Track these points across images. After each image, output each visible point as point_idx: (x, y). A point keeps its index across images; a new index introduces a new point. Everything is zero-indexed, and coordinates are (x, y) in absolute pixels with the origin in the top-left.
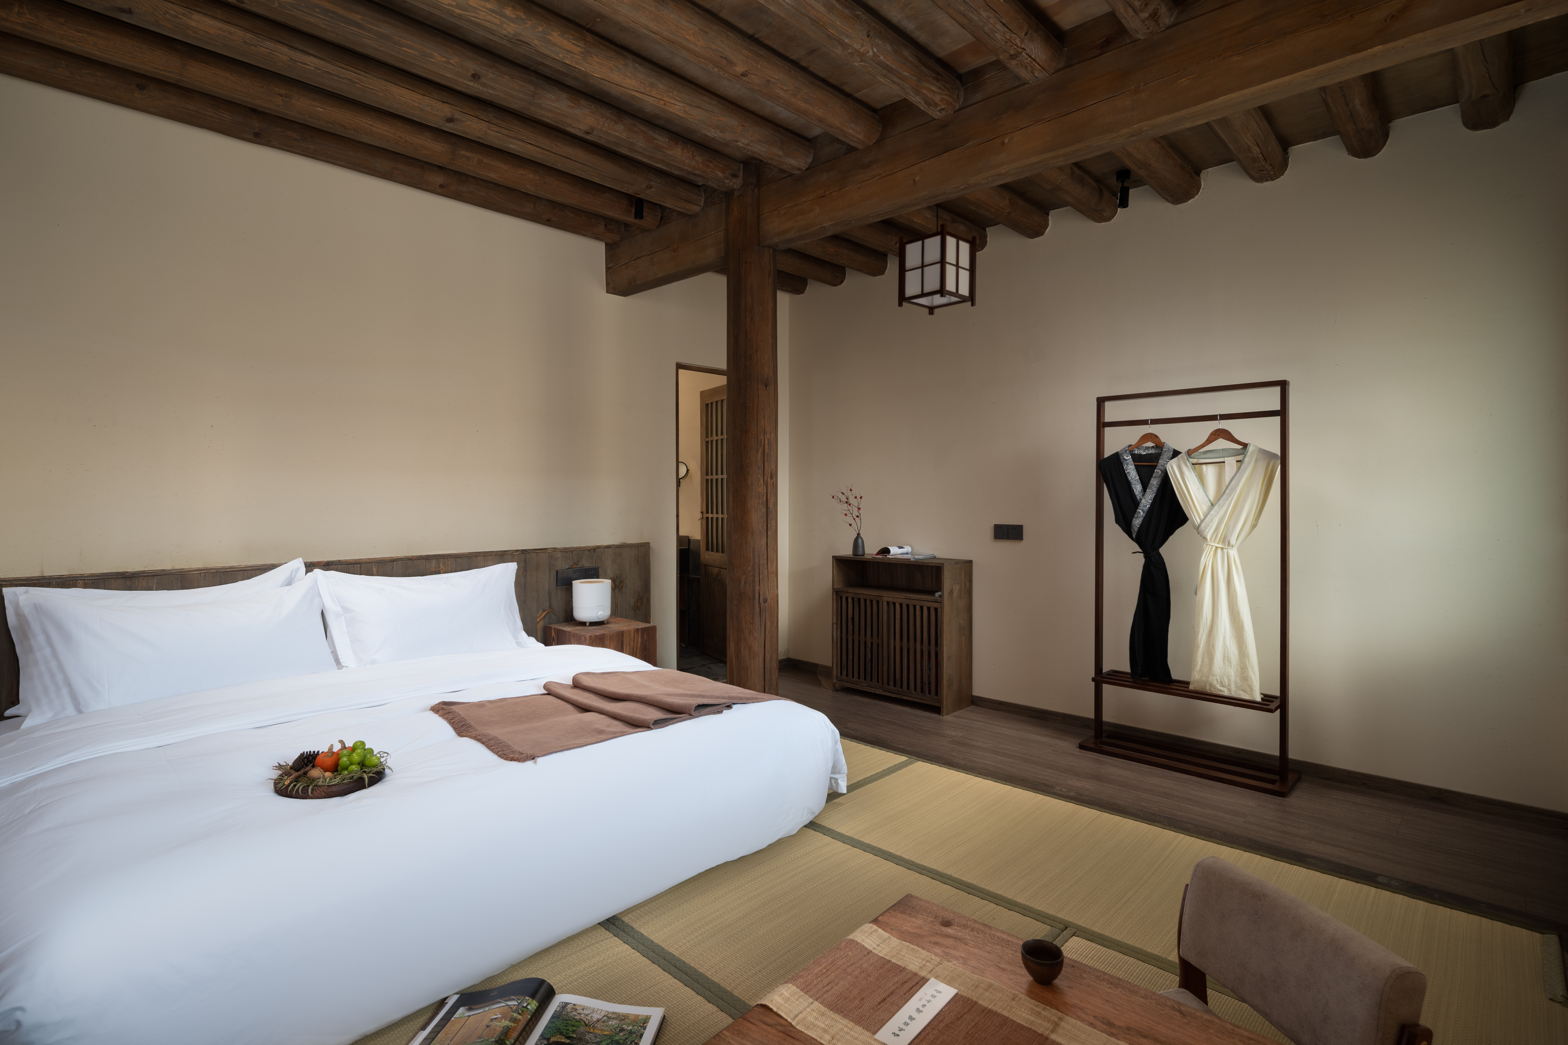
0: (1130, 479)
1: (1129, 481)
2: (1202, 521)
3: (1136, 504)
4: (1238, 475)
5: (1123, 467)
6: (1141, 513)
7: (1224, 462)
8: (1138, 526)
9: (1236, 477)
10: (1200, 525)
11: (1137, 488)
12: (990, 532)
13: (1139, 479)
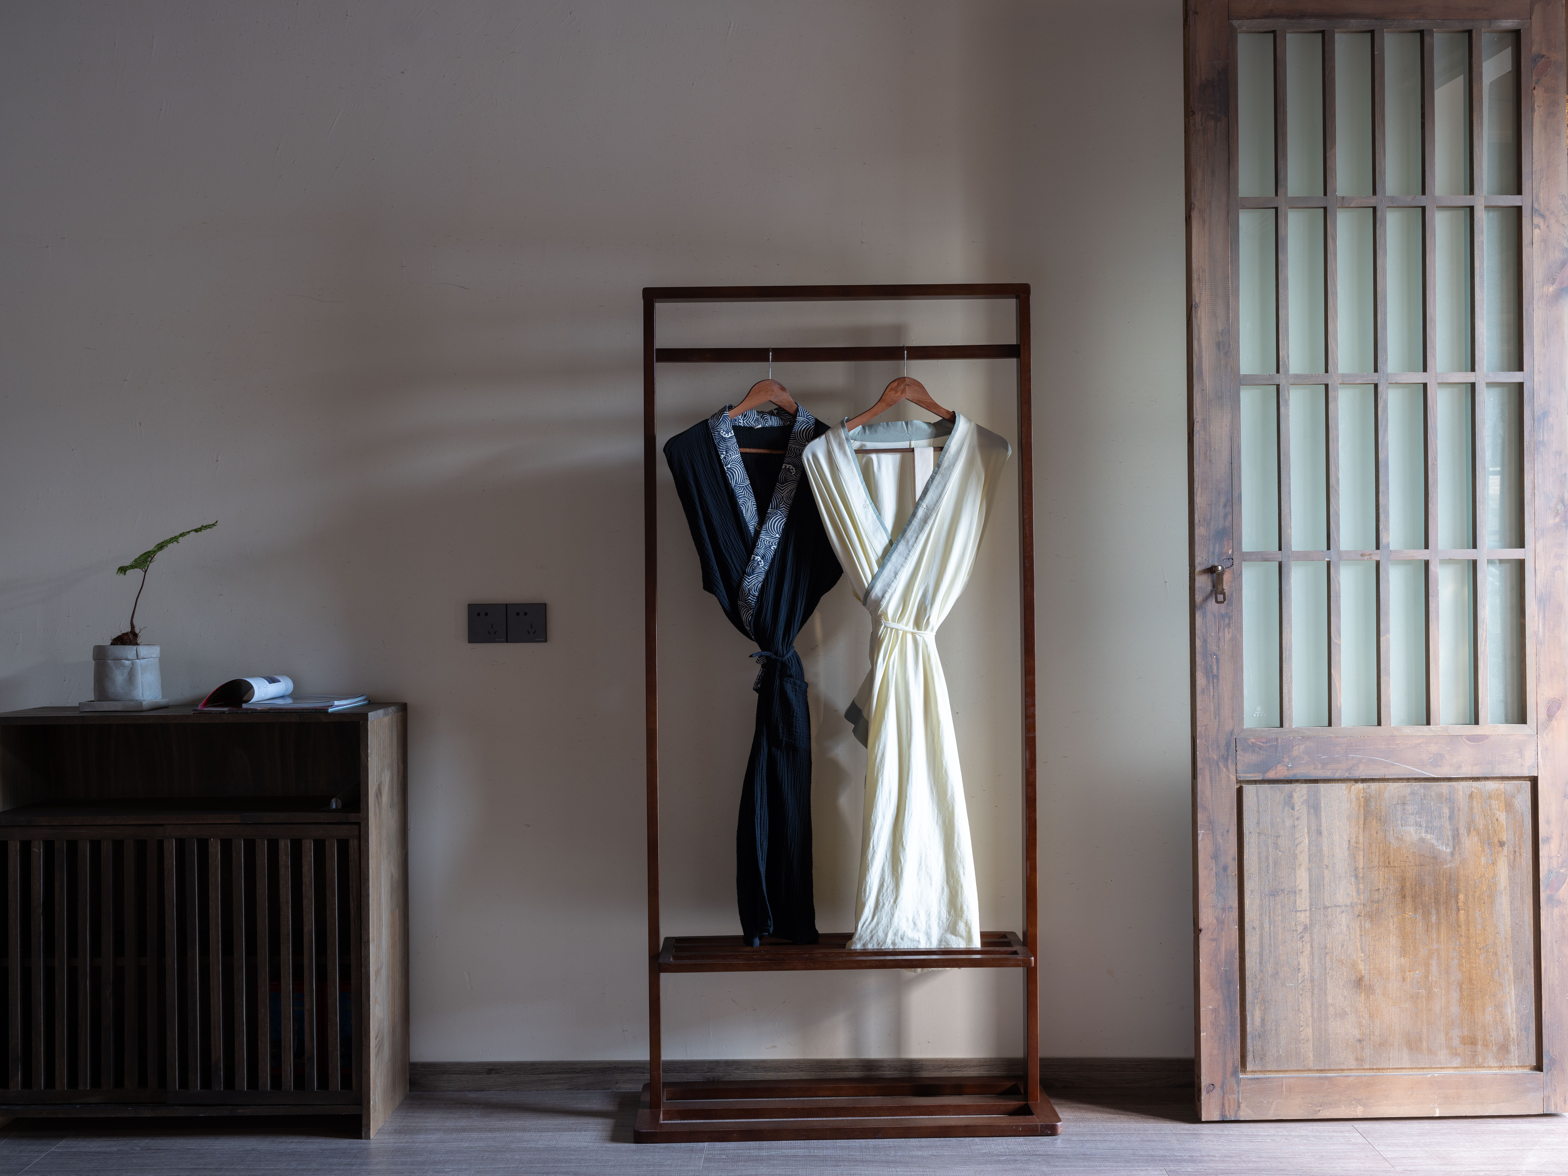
0: (733, 484)
1: (733, 490)
2: (875, 577)
3: (750, 544)
4: (938, 478)
5: (719, 457)
6: (761, 562)
7: (912, 450)
8: (757, 594)
9: (935, 483)
10: (872, 586)
11: (748, 508)
12: (460, 622)
13: (751, 484)
